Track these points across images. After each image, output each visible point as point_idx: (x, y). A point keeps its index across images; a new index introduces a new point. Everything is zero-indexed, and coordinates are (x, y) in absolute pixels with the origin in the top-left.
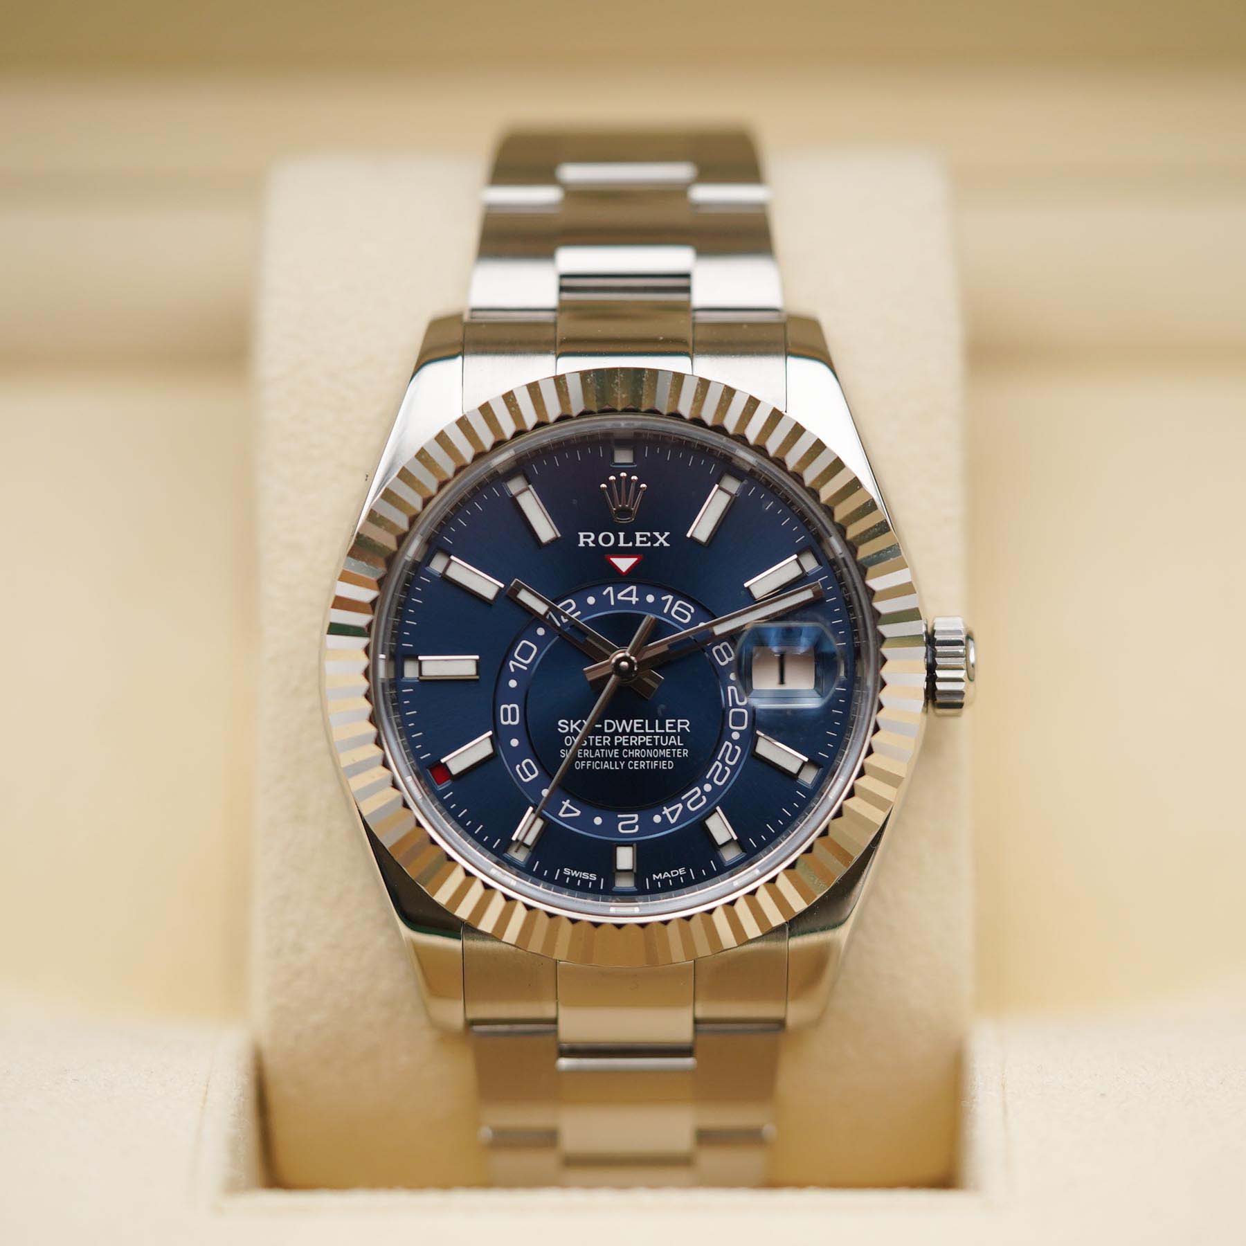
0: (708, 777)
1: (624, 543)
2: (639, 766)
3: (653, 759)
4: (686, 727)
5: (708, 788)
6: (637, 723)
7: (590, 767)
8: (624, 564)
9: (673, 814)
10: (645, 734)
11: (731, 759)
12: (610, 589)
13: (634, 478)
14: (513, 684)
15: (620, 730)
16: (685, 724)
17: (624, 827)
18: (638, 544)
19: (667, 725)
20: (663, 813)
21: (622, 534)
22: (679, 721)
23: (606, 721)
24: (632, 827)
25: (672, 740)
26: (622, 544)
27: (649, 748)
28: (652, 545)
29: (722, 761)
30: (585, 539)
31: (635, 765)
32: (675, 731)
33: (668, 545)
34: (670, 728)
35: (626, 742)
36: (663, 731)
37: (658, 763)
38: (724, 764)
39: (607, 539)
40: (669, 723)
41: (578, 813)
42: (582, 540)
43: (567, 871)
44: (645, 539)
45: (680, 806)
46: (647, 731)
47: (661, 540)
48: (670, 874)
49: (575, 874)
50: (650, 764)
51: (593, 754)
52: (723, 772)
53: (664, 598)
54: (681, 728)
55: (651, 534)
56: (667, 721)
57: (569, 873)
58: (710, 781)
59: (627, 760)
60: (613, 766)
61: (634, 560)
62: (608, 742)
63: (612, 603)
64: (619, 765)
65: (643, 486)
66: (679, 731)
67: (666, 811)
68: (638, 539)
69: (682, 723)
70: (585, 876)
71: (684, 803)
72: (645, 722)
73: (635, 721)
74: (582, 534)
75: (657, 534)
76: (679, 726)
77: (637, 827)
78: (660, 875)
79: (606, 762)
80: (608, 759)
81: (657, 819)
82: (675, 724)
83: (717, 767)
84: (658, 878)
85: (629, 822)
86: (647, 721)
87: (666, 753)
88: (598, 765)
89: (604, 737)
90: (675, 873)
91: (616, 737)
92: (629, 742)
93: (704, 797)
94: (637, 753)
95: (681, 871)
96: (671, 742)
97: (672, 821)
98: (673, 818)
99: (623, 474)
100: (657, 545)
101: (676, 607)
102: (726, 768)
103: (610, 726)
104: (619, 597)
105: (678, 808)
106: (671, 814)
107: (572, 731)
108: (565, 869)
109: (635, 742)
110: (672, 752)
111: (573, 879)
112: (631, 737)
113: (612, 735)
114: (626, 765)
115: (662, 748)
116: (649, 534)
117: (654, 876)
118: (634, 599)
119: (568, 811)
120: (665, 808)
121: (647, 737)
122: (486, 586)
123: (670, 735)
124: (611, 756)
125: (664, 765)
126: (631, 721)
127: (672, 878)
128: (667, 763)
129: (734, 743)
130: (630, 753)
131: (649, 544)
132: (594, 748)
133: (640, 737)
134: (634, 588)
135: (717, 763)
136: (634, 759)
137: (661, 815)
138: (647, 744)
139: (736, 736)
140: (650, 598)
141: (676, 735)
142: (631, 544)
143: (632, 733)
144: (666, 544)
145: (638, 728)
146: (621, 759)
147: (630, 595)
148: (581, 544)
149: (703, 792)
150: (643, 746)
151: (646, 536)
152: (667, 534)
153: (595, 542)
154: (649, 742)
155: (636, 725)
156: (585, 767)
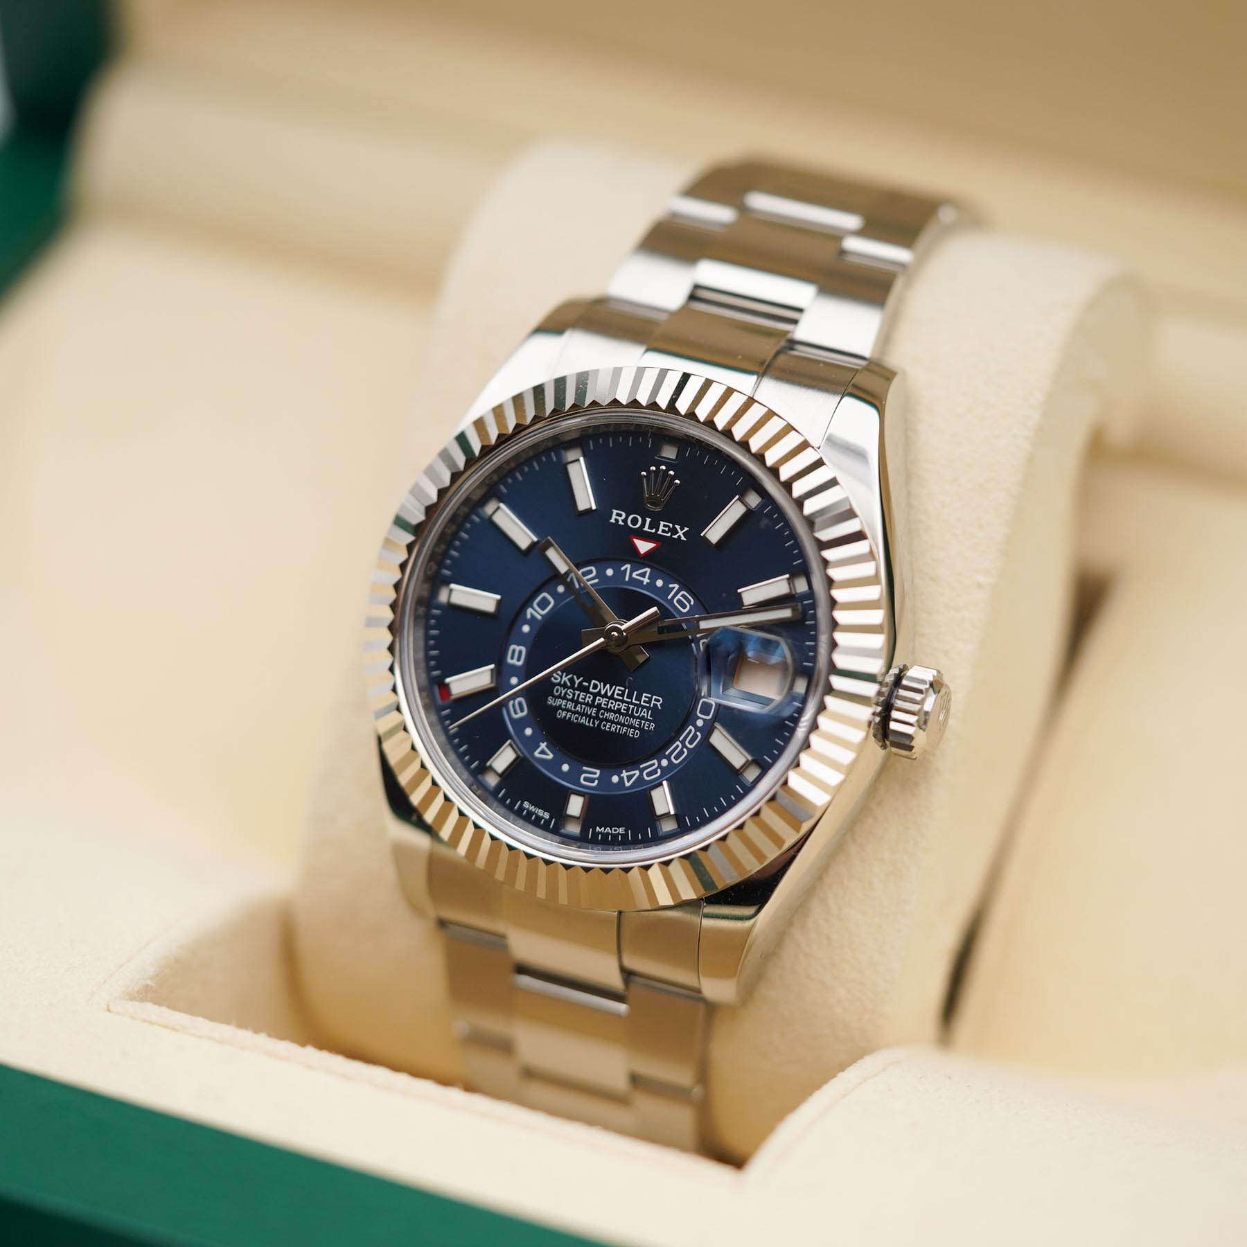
0: (667, 753)
1: (649, 528)
2: (610, 728)
3: (623, 725)
4: (658, 704)
5: (664, 763)
6: (619, 690)
7: (570, 718)
8: (644, 546)
9: (629, 778)
10: (623, 701)
11: (691, 743)
12: (628, 566)
13: (672, 473)
14: (526, 629)
15: (603, 693)
16: (659, 701)
17: (585, 779)
18: (660, 532)
19: (643, 698)
20: (622, 775)
21: (648, 520)
22: (654, 697)
23: (593, 681)
24: (592, 780)
25: (644, 713)
26: (646, 529)
27: (623, 714)
28: (671, 535)
29: (683, 742)
30: (617, 517)
31: (608, 726)
32: (648, 705)
33: (685, 539)
34: (645, 702)
35: (605, 705)
36: (638, 702)
37: (627, 730)
38: (684, 746)
39: (634, 521)
40: (645, 697)
41: (550, 756)
42: (614, 516)
43: (526, 804)
44: (667, 529)
45: (637, 772)
46: (625, 699)
47: (681, 533)
48: (611, 830)
49: (532, 808)
50: (620, 728)
51: (575, 708)
52: (681, 753)
53: (671, 586)
54: (654, 704)
55: (673, 526)
56: (644, 694)
57: (527, 807)
58: (668, 758)
59: (602, 720)
60: (589, 722)
61: (653, 545)
62: (590, 700)
63: (627, 579)
64: (594, 723)
65: (677, 481)
66: (652, 706)
67: (625, 774)
68: (661, 528)
69: (656, 700)
70: (540, 812)
71: (642, 771)
72: (625, 690)
73: (618, 688)
74: (615, 512)
75: (678, 527)
76: (653, 702)
77: (596, 781)
78: (603, 828)
79: (584, 717)
80: (587, 716)
81: (615, 779)
82: (650, 699)
83: (678, 746)
84: (600, 831)
85: (591, 776)
86: (627, 690)
87: (636, 722)
88: (577, 719)
89: (588, 695)
90: (615, 830)
91: (598, 698)
92: (607, 705)
93: (659, 770)
94: (611, 716)
95: (621, 830)
96: (642, 714)
97: (627, 784)
98: (628, 782)
99: (663, 467)
100: (676, 537)
101: (679, 597)
102: (685, 750)
103: (595, 687)
104: (634, 575)
105: (635, 774)
106: (627, 778)
107: (562, 682)
108: (526, 802)
109: (612, 706)
110: (641, 723)
111: (530, 813)
112: (611, 701)
113: (595, 695)
114: (600, 724)
115: (634, 717)
116: (671, 525)
117: (598, 828)
118: (646, 580)
119: (543, 752)
120: (624, 771)
121: (624, 704)
122: (523, 536)
123: (644, 707)
124: (589, 713)
125: (631, 732)
126: (614, 687)
127: (612, 834)
128: (634, 732)
129: (697, 729)
130: (606, 714)
131: (669, 535)
132: (577, 702)
133: (617, 703)
134: (648, 570)
135: (678, 743)
136: (607, 721)
137: (619, 776)
138: (622, 711)
139: (700, 723)
140: (659, 583)
141: (648, 708)
142: (654, 531)
143: (612, 697)
144: (683, 538)
145: (618, 695)
146: (597, 717)
147: (643, 576)
148: (613, 521)
149: (660, 766)
150: (618, 711)
151: (669, 526)
152: (686, 529)
153: (625, 521)
154: (624, 710)
155: (617, 692)
156: (565, 717)
